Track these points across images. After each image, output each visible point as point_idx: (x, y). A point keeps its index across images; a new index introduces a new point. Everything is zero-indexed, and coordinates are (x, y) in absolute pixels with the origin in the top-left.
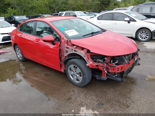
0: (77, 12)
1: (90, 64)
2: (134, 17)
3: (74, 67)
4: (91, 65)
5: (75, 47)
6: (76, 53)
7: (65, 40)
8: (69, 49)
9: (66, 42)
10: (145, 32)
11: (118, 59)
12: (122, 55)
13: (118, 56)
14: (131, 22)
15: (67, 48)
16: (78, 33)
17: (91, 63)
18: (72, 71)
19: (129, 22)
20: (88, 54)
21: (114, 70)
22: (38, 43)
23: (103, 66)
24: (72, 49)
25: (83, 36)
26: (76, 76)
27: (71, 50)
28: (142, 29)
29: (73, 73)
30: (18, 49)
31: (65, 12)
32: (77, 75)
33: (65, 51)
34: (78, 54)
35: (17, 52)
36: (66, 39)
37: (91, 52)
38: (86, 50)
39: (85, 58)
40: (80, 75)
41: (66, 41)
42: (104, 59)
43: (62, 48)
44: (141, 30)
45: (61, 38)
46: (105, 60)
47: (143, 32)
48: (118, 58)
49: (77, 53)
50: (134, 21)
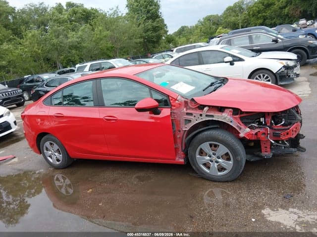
0: (115, 61)
1: (245, 132)
2: (239, 53)
3: (211, 145)
4: (248, 134)
5: (206, 109)
6: (211, 119)
7: (180, 101)
8: (194, 115)
9: (183, 104)
10: (264, 76)
11: (284, 117)
12: (289, 108)
13: (282, 112)
14: (235, 63)
15: (188, 114)
16: (193, 88)
17: (248, 130)
18: (206, 154)
19: (232, 63)
20: (235, 116)
21: (287, 134)
22: (115, 119)
23: (264, 134)
24: (201, 113)
25: (204, 91)
26: (217, 162)
27: (199, 117)
28: (258, 72)
29: (208, 158)
30: (51, 144)
31: (89, 64)
32: (219, 160)
33: (182, 122)
34: (217, 119)
35: (45, 151)
36: (183, 100)
37: (243, 110)
38: (231, 110)
39: (234, 124)
40: (226, 157)
41: (183, 102)
42: (260, 120)
43: (176, 116)
44: (255, 73)
45: (170, 98)
46: (262, 122)
47: (260, 77)
48: (283, 115)
49: (214, 119)
50: (241, 60)
